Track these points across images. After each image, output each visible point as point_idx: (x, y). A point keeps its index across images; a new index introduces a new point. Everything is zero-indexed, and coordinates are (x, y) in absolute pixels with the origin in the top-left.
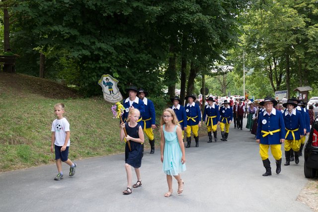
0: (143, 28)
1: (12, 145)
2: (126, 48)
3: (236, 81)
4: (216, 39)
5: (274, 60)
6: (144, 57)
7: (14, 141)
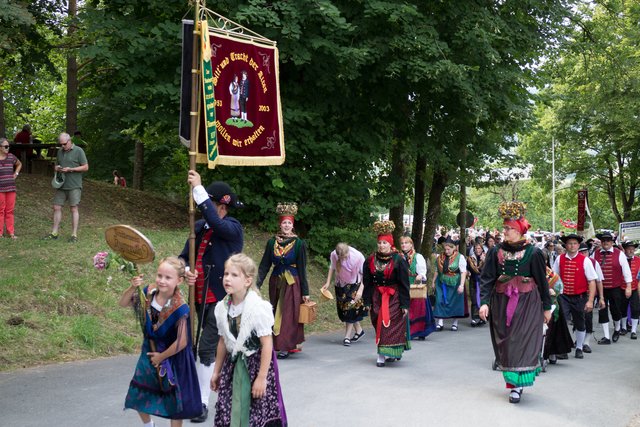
0: (333, 89)
1: (64, 316)
2: (300, 129)
3: (537, 199)
4: (482, 112)
5: (619, 157)
6: (335, 146)
7: (68, 309)
